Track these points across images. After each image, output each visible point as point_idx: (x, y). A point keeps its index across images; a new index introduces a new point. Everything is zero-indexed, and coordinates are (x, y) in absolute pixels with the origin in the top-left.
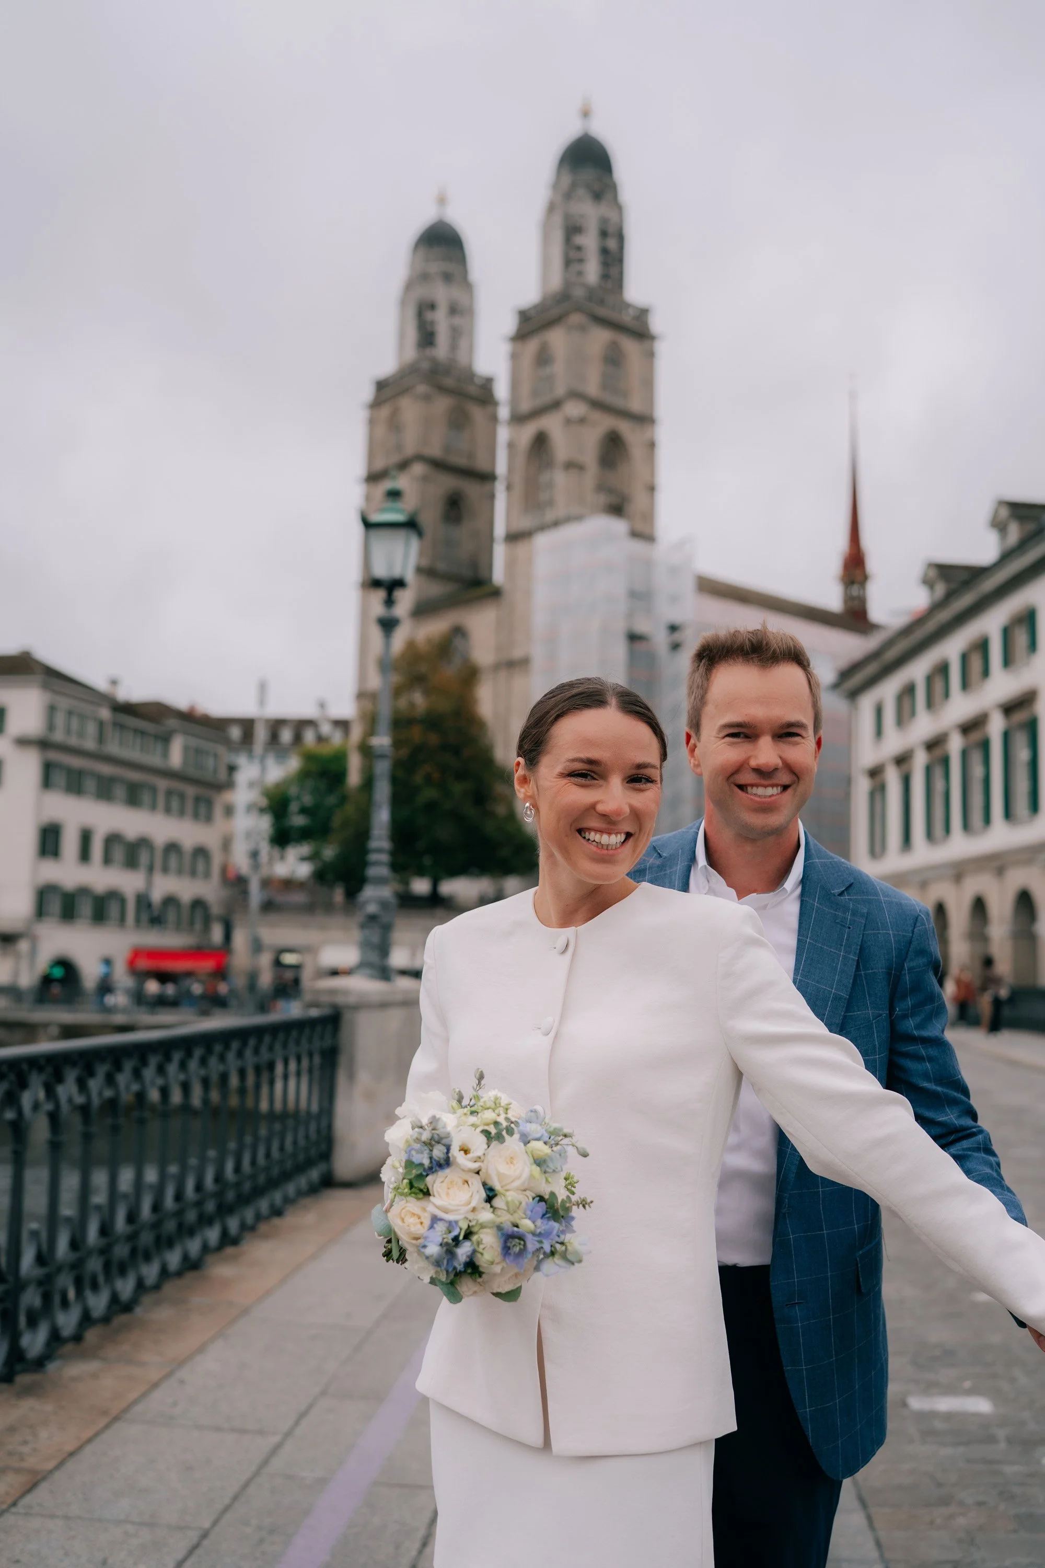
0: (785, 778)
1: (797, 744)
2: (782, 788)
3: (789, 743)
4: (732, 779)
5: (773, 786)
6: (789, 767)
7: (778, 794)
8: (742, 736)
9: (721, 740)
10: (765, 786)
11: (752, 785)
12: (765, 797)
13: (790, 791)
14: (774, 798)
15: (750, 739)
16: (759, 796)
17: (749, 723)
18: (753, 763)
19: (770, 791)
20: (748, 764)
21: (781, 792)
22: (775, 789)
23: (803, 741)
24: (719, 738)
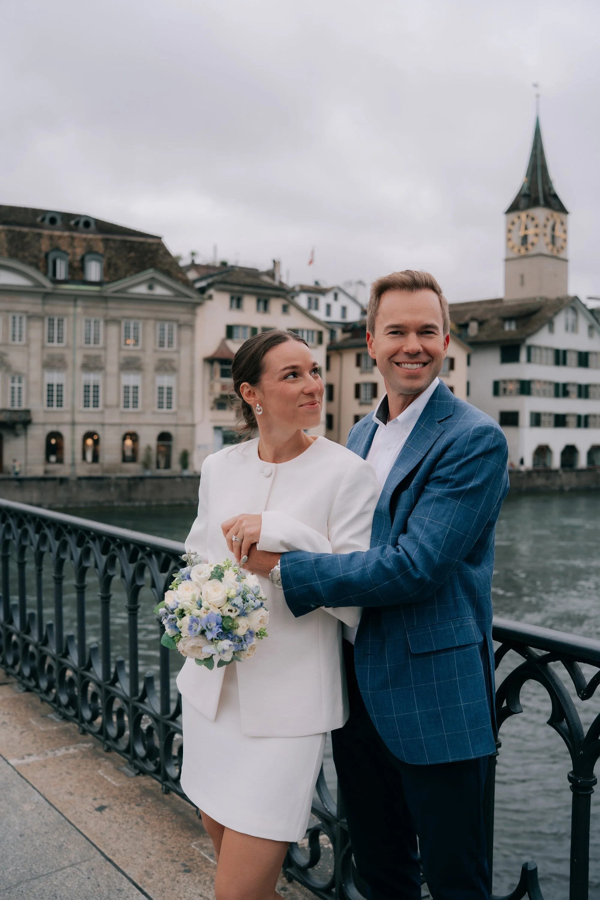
0: (424, 358)
1: (431, 338)
2: (423, 365)
3: (427, 337)
4: (391, 359)
5: (417, 363)
6: (427, 352)
7: (420, 368)
8: (399, 333)
9: (386, 336)
10: (412, 363)
11: (405, 363)
12: (412, 369)
13: (427, 366)
14: (417, 370)
15: (403, 335)
16: (409, 369)
17: (402, 325)
18: (405, 349)
19: (415, 366)
20: (402, 350)
21: (422, 367)
22: (418, 365)
23: (435, 336)
24: (385, 334)
